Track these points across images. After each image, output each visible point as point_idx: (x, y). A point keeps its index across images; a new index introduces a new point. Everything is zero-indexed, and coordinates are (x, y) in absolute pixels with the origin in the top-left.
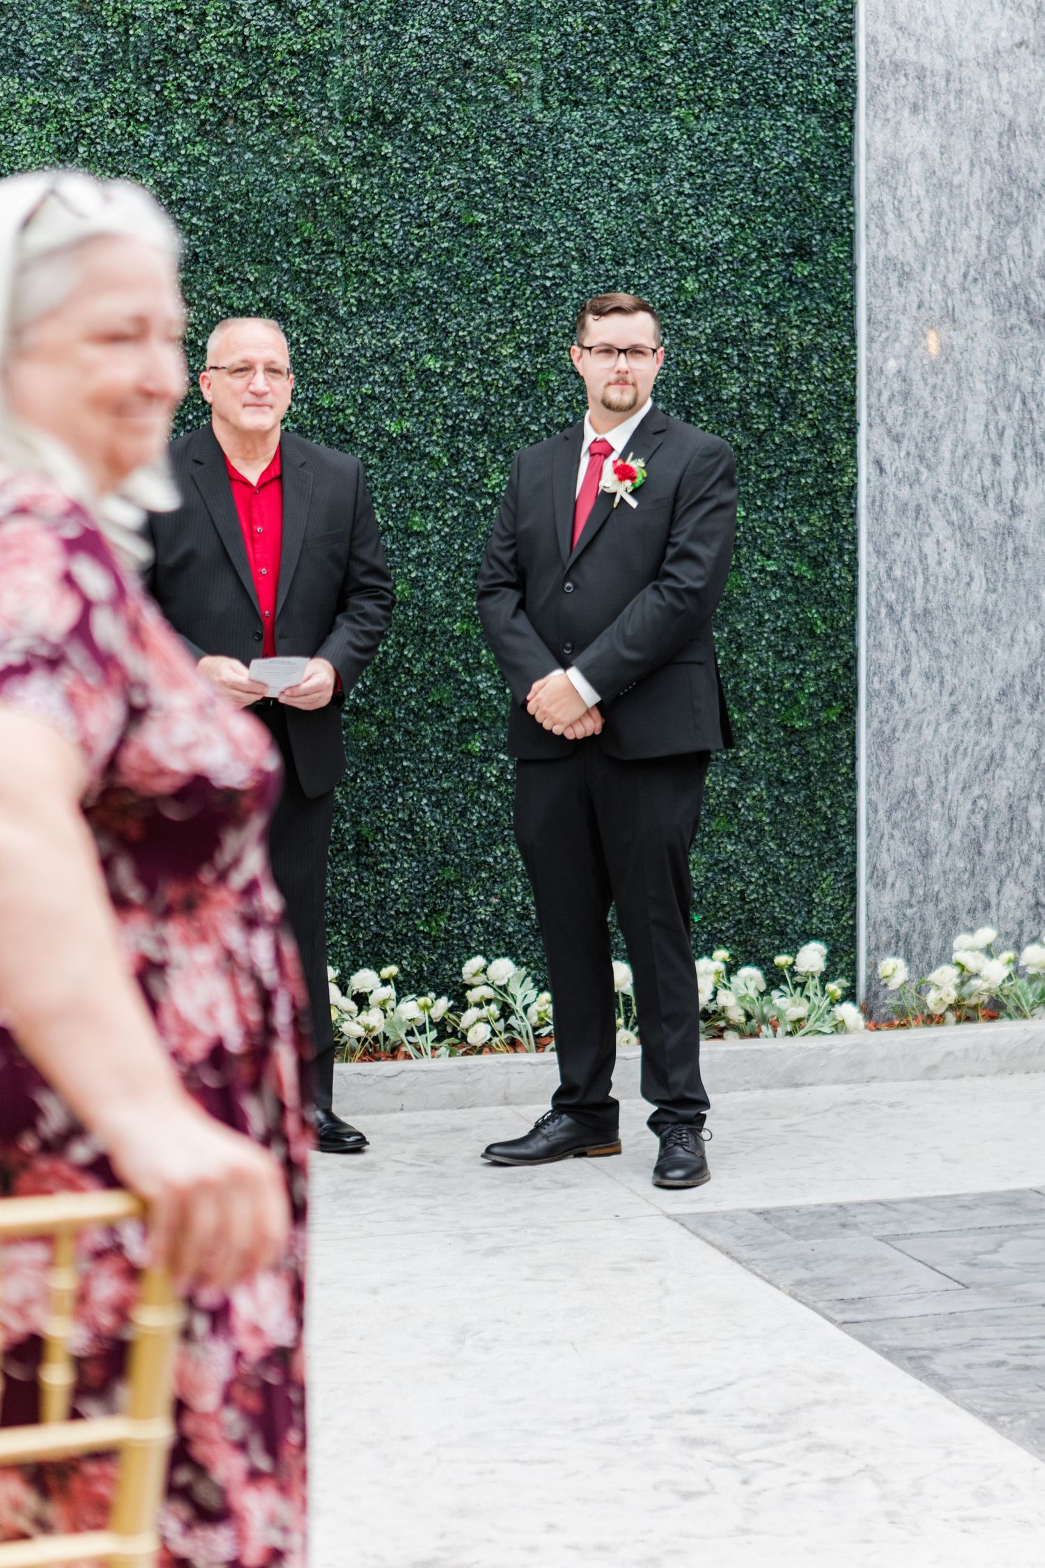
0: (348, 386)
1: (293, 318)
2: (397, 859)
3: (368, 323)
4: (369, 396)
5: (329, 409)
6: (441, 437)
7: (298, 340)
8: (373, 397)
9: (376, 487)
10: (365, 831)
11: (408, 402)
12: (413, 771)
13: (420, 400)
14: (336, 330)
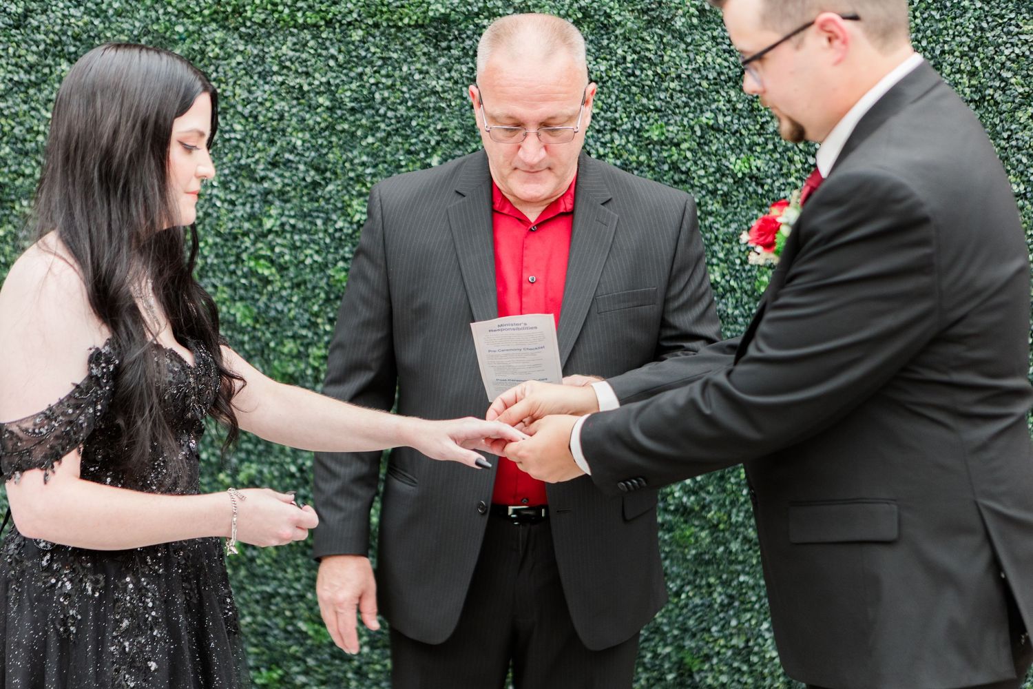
0: (685, 115)
1: (619, 31)
3: (714, 38)
4: (712, 127)
5: (662, 143)
6: (801, 179)
7: (624, 58)
8: (716, 129)
9: (717, 238)
10: (688, 660)
11: (760, 135)
12: (753, 588)
14: (673, 47)
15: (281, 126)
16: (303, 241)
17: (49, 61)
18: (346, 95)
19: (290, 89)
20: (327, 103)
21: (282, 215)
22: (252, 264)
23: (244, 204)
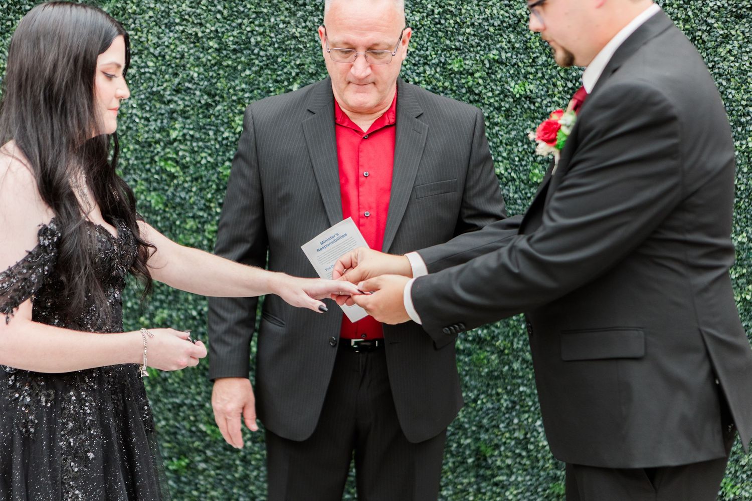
0: (478, 52)
2: (512, 473)
4: (497, 61)
5: (461, 73)
6: (562, 98)
7: (433, 11)
8: (500, 62)
9: (501, 142)
10: (483, 448)
11: (532, 66)
12: (529, 396)
13: (543, 65)
14: (469, 2)
15: (182, 63)
16: (199, 147)
17: (11, 16)
18: (229, 40)
19: (189, 36)
20: (216, 46)
21: (184, 128)
22: (162, 164)
23: (156, 120)
